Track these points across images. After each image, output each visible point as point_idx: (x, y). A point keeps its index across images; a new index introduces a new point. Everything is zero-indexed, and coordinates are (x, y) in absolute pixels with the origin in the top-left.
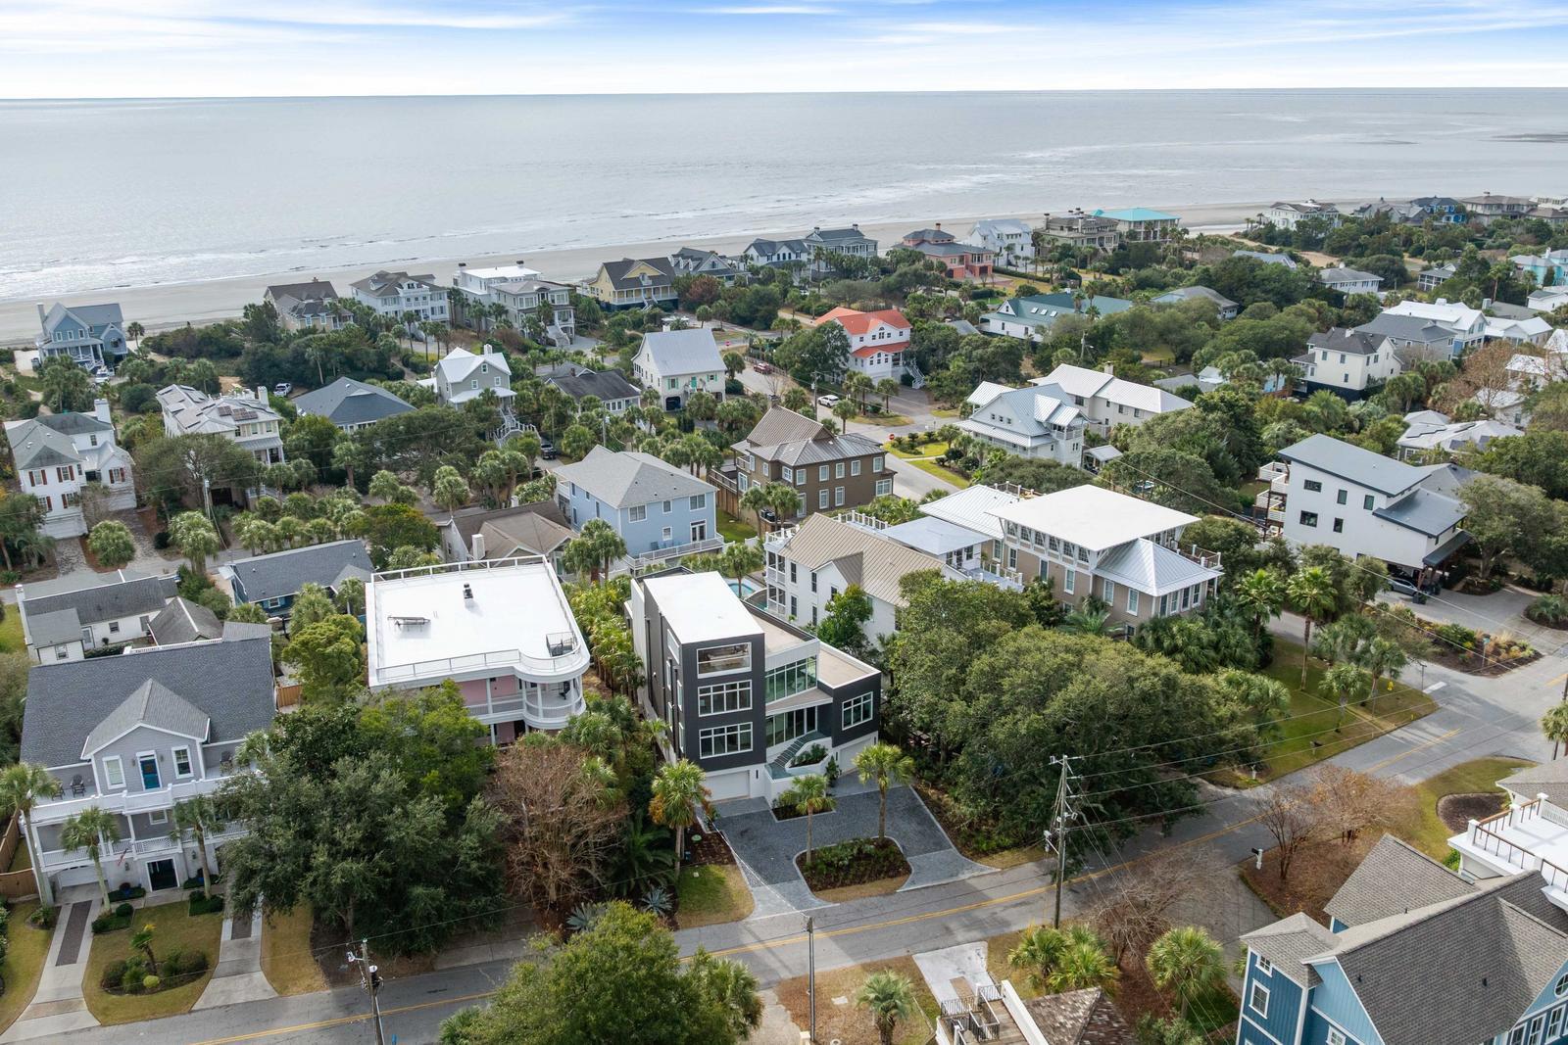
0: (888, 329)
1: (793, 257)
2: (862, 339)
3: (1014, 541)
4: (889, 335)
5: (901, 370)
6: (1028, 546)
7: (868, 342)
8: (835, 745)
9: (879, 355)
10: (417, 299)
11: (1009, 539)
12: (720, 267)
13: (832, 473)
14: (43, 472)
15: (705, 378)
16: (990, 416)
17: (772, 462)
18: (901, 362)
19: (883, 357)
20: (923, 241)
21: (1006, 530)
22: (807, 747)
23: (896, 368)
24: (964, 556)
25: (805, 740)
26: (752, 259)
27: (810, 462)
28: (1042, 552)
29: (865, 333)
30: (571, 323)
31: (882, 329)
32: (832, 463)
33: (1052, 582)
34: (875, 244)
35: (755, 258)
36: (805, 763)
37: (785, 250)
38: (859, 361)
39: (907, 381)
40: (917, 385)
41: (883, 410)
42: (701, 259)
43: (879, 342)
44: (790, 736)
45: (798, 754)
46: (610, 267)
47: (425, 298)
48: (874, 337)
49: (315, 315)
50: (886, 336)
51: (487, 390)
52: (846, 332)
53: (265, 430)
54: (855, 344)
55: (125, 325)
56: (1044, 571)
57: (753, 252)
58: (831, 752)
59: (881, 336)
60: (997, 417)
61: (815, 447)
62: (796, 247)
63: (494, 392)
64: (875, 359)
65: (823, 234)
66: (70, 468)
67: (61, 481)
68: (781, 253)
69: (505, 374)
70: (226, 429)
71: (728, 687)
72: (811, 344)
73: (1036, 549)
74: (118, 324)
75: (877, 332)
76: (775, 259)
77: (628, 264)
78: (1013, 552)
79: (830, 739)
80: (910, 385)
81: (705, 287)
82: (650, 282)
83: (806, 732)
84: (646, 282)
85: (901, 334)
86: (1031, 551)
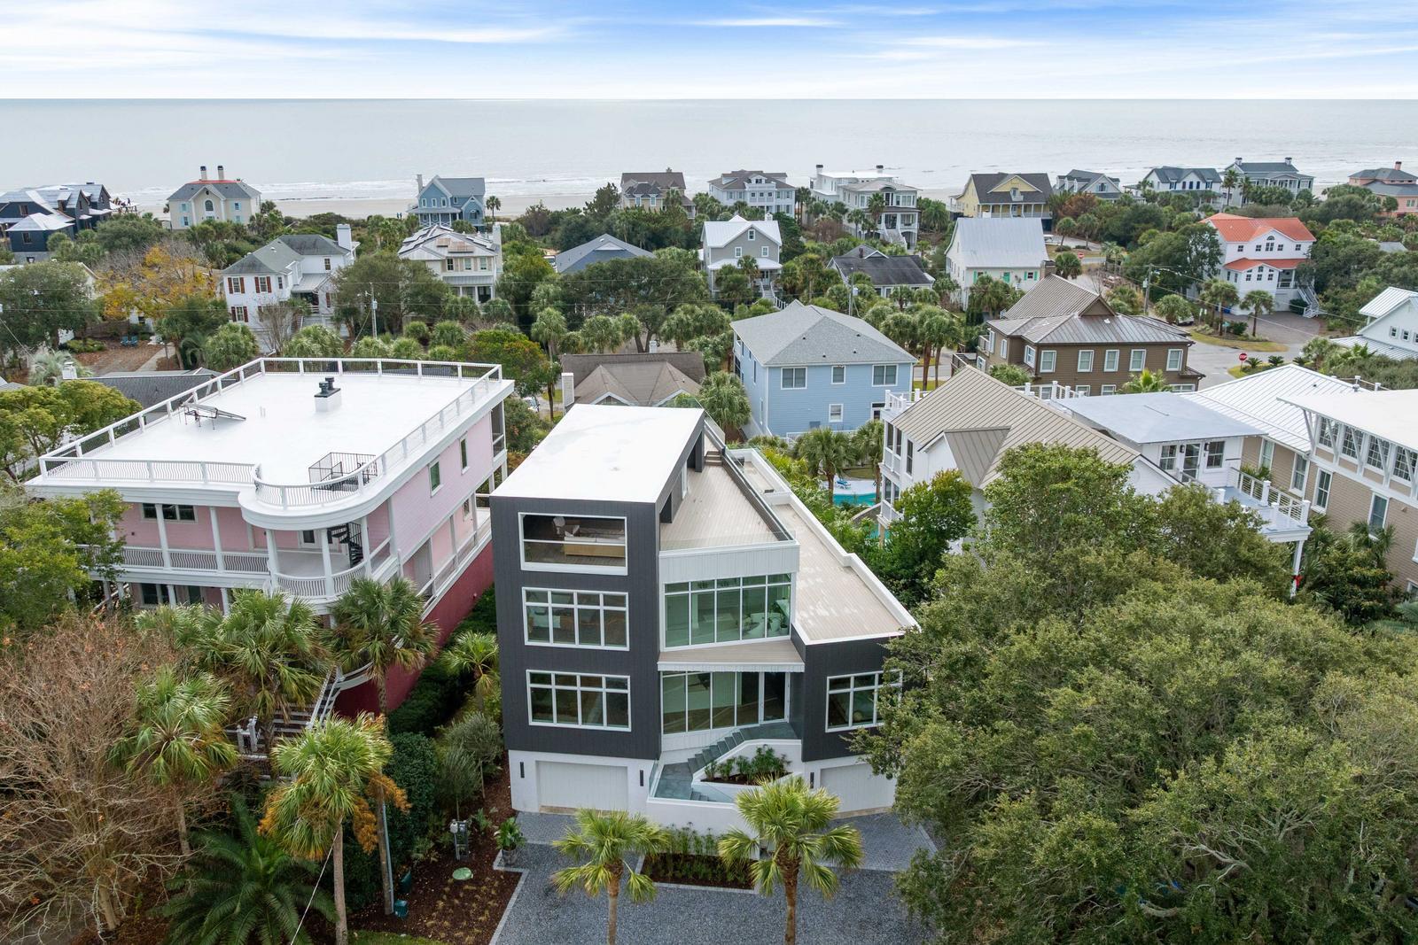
0: (1279, 239)
1: (1203, 187)
2: (1241, 249)
3: (1329, 457)
4: (1281, 248)
5: (1291, 293)
6: (1353, 468)
7: (1249, 252)
8: (808, 756)
9: (1261, 269)
10: (762, 195)
11: (1319, 452)
12: (1110, 190)
13: (1099, 362)
14: (242, 279)
15: (1021, 275)
16: (1388, 331)
17: (1012, 338)
18: (1292, 283)
19: (1266, 273)
20: (1375, 181)
21: (1317, 436)
22: (747, 750)
23: (1284, 290)
24: (1203, 458)
25: (752, 735)
26: (1152, 185)
27: (1067, 341)
28: (1379, 479)
29: (1247, 240)
30: (915, 228)
31: (1271, 238)
32: (1100, 347)
33: (1386, 537)
34: (1310, 180)
35: (1155, 184)
36: (731, 780)
37: (1194, 179)
38: (1232, 276)
39: (1297, 308)
40: (1310, 313)
41: (1248, 331)
42: (1088, 180)
43: (1264, 255)
44: (723, 718)
45: (722, 759)
46: (978, 179)
47: (770, 194)
48: (1258, 248)
49: (646, 195)
50: (1275, 247)
51: (747, 258)
52: (1219, 237)
53: (479, 267)
54: (1230, 253)
55: (487, 196)
56: (1377, 517)
57: (1154, 179)
58: (798, 769)
59: (1269, 247)
60: (1399, 334)
61: (1081, 324)
62: (1207, 175)
63: (754, 261)
64: (1255, 274)
65: (1243, 166)
66: (268, 279)
67: (258, 291)
68: (1187, 181)
69: (775, 244)
70: (433, 257)
71: (583, 599)
72: (1169, 248)
73: (1367, 473)
74: (480, 197)
75: (1263, 241)
76: (1179, 187)
77: (1001, 177)
78: (1325, 478)
79: (798, 743)
80: (1300, 312)
81: (1080, 203)
82: (1022, 198)
83: (761, 721)
84: (1017, 198)
85: (1298, 248)
86: (1358, 477)
